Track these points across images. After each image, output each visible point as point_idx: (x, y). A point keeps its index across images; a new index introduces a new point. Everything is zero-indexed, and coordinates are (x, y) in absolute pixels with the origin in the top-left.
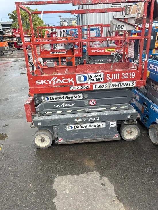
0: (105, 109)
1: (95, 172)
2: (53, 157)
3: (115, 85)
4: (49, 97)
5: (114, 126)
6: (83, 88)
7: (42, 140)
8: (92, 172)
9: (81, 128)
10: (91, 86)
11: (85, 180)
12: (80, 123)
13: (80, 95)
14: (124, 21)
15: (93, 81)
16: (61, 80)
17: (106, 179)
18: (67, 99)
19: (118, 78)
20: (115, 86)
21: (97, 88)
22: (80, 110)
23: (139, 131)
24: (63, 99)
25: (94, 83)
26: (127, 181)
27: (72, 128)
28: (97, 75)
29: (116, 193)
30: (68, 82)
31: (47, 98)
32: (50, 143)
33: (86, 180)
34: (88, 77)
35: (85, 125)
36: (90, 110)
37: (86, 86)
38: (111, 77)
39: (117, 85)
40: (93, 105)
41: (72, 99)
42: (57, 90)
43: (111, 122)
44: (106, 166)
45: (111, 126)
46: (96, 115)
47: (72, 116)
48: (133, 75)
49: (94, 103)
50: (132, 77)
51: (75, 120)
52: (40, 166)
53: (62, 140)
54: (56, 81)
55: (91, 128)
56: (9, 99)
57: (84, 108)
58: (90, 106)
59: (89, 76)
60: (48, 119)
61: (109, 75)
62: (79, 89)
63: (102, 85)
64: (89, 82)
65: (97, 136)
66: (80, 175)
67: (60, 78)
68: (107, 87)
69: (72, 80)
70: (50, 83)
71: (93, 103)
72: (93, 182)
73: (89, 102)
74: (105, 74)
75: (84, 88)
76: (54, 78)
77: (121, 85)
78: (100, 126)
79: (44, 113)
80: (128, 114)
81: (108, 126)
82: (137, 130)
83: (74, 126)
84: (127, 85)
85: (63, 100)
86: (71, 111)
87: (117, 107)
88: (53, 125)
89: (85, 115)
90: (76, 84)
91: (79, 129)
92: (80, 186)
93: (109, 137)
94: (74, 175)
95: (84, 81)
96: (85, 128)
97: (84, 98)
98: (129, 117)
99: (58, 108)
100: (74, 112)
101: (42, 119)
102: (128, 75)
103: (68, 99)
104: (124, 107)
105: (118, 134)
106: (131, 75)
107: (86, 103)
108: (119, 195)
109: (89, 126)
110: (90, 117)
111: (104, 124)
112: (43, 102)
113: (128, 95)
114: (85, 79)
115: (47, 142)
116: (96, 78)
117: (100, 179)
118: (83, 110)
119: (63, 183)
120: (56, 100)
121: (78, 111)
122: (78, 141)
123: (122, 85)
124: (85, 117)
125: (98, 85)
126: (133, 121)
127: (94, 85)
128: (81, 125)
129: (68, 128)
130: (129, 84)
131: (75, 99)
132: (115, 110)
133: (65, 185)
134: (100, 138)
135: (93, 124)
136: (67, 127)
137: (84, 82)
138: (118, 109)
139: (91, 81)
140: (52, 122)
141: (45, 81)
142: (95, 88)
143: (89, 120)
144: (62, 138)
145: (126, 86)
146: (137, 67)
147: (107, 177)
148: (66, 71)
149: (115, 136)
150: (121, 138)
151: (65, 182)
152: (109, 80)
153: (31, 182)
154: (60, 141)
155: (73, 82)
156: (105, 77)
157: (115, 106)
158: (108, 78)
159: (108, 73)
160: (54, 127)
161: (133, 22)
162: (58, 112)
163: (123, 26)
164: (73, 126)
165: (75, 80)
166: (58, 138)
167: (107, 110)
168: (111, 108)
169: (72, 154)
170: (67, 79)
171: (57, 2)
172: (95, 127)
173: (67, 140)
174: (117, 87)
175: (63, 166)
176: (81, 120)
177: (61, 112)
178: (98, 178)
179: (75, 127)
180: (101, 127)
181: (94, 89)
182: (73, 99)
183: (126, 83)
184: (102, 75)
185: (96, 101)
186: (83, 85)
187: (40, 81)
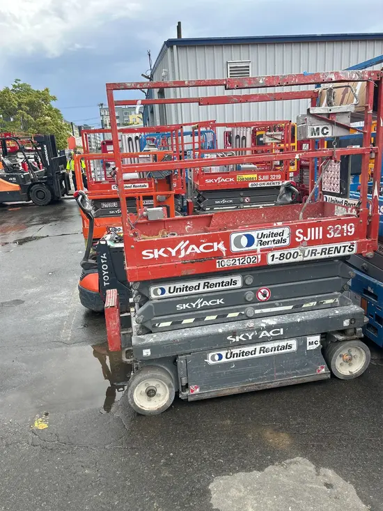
0: (290, 307)
1: (298, 459)
2: (184, 432)
3: (314, 252)
4: (166, 287)
5: (314, 347)
6: (245, 262)
7: (151, 393)
8: (292, 460)
9: (241, 358)
10: (264, 257)
11: (283, 479)
12: (240, 344)
13: (234, 278)
14: (328, 119)
15: (266, 246)
16: (198, 248)
17: (330, 473)
18: (206, 290)
19: (321, 237)
20: (315, 255)
21: (276, 261)
22: (236, 314)
23: (369, 352)
24: (198, 289)
25: (270, 250)
26: (380, 471)
27: (220, 357)
28: (275, 231)
29: (365, 503)
30: (212, 250)
31: (161, 289)
32: (170, 398)
33: (285, 480)
34: (255, 237)
35: (250, 349)
36: (257, 311)
37: (251, 257)
38: (305, 234)
39: (319, 252)
40: (265, 301)
41: (217, 288)
42: (188, 268)
43: (308, 338)
44: (318, 441)
45: (309, 347)
46: (275, 323)
47: (220, 329)
48: (349, 230)
49: (267, 296)
50: (349, 234)
51: (229, 338)
52: (161, 458)
53: (198, 390)
54: (186, 250)
55: (265, 354)
56: (23, 302)
57: (245, 308)
58: (259, 302)
59: (258, 234)
60: (167, 339)
61: (302, 231)
62: (238, 264)
63: (286, 252)
64: (259, 248)
65: (277, 374)
66: (266, 470)
67: (196, 241)
68: (299, 257)
69: (221, 246)
70: (174, 254)
71: (264, 295)
72: (303, 482)
73: (256, 293)
74: (293, 229)
75: (248, 261)
76: (182, 242)
77: (327, 252)
78: (283, 348)
79: (154, 326)
80: (343, 317)
81: (302, 346)
82: (364, 353)
83: (227, 354)
84: (339, 252)
85: (197, 291)
86: (214, 317)
87: (318, 302)
88: (178, 352)
89: (250, 324)
90: (230, 254)
91: (238, 358)
92: (277, 496)
93: (305, 373)
94: (252, 471)
95: (247, 246)
96: (250, 356)
97: (245, 285)
98: (346, 323)
99: (186, 311)
100: (222, 318)
101: (151, 340)
102: (340, 229)
103: (210, 289)
104: (331, 301)
105: (325, 366)
106: (345, 229)
107: (249, 295)
108: (373, 506)
109: (261, 350)
110: (263, 327)
111: (293, 343)
112: (152, 300)
113: (338, 274)
114: (251, 240)
115: (161, 398)
116: (274, 238)
117: (318, 475)
118: (243, 313)
119: (233, 492)
120: (182, 293)
121: (230, 315)
122: (236, 389)
123: (329, 251)
124: (250, 330)
125: (277, 254)
126: (355, 332)
127: (270, 254)
128: (242, 349)
129: (212, 359)
130: (342, 249)
131: (224, 288)
132: (312, 309)
133: (241, 498)
134: (285, 376)
135: (269, 345)
136: (210, 355)
137: (247, 249)
138: (319, 306)
139: (263, 246)
140: (175, 346)
141: (163, 249)
142: (273, 260)
143: (261, 337)
144: (198, 384)
145: (337, 254)
146: (358, 212)
147: (331, 466)
148: (189, 226)
149: (319, 371)
150: (332, 374)
151: (236, 489)
152: (302, 241)
153: (152, 498)
154: (192, 391)
155: (223, 249)
156: (293, 236)
157: (313, 300)
158: (299, 238)
159: (300, 226)
160: (179, 357)
161: (345, 120)
162: (185, 321)
163: (327, 129)
164: (223, 353)
165: (227, 245)
166: (187, 384)
167: (295, 310)
168: (304, 306)
169: (229, 422)
170: (212, 244)
171: (194, 84)
172: (273, 353)
173: (209, 389)
174: (318, 256)
175: (218, 451)
176: (241, 337)
177: (191, 320)
178: (311, 471)
179: (229, 356)
180: (288, 350)
181: (270, 262)
182: (221, 288)
183: (337, 248)
184: (287, 231)
185: (271, 290)
186: (245, 256)
187: (152, 251)
